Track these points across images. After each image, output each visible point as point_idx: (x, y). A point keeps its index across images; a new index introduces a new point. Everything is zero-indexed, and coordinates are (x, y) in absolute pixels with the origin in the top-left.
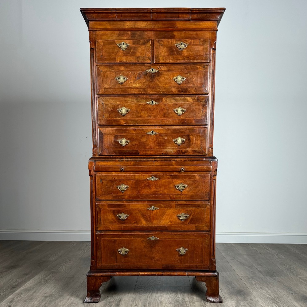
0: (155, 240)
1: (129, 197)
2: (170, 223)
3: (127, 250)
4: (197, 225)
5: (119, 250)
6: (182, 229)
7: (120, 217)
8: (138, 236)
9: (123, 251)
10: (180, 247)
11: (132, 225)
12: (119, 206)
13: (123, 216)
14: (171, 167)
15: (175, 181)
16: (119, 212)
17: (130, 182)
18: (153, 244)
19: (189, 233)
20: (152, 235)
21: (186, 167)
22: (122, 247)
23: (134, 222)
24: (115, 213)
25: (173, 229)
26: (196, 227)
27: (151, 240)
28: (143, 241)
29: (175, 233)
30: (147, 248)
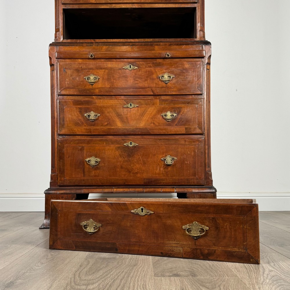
0: (134, 147)
1: (100, 91)
2: (152, 125)
3: (99, 160)
4: (186, 127)
5: (87, 160)
6: (168, 132)
7: (89, 116)
8: (113, 142)
9: (93, 161)
10: (166, 156)
11: (104, 127)
12: (88, 103)
13: (92, 115)
14: (153, 52)
15: (158, 69)
16: (88, 110)
17: (101, 72)
18: (130, 152)
19: (177, 137)
20: (130, 140)
21: (173, 52)
22: (91, 156)
23: (106, 123)
24: (82, 112)
25: (156, 132)
26: (186, 129)
27: (128, 147)
28: (119, 147)
29: (159, 137)
30: (124, 158)
